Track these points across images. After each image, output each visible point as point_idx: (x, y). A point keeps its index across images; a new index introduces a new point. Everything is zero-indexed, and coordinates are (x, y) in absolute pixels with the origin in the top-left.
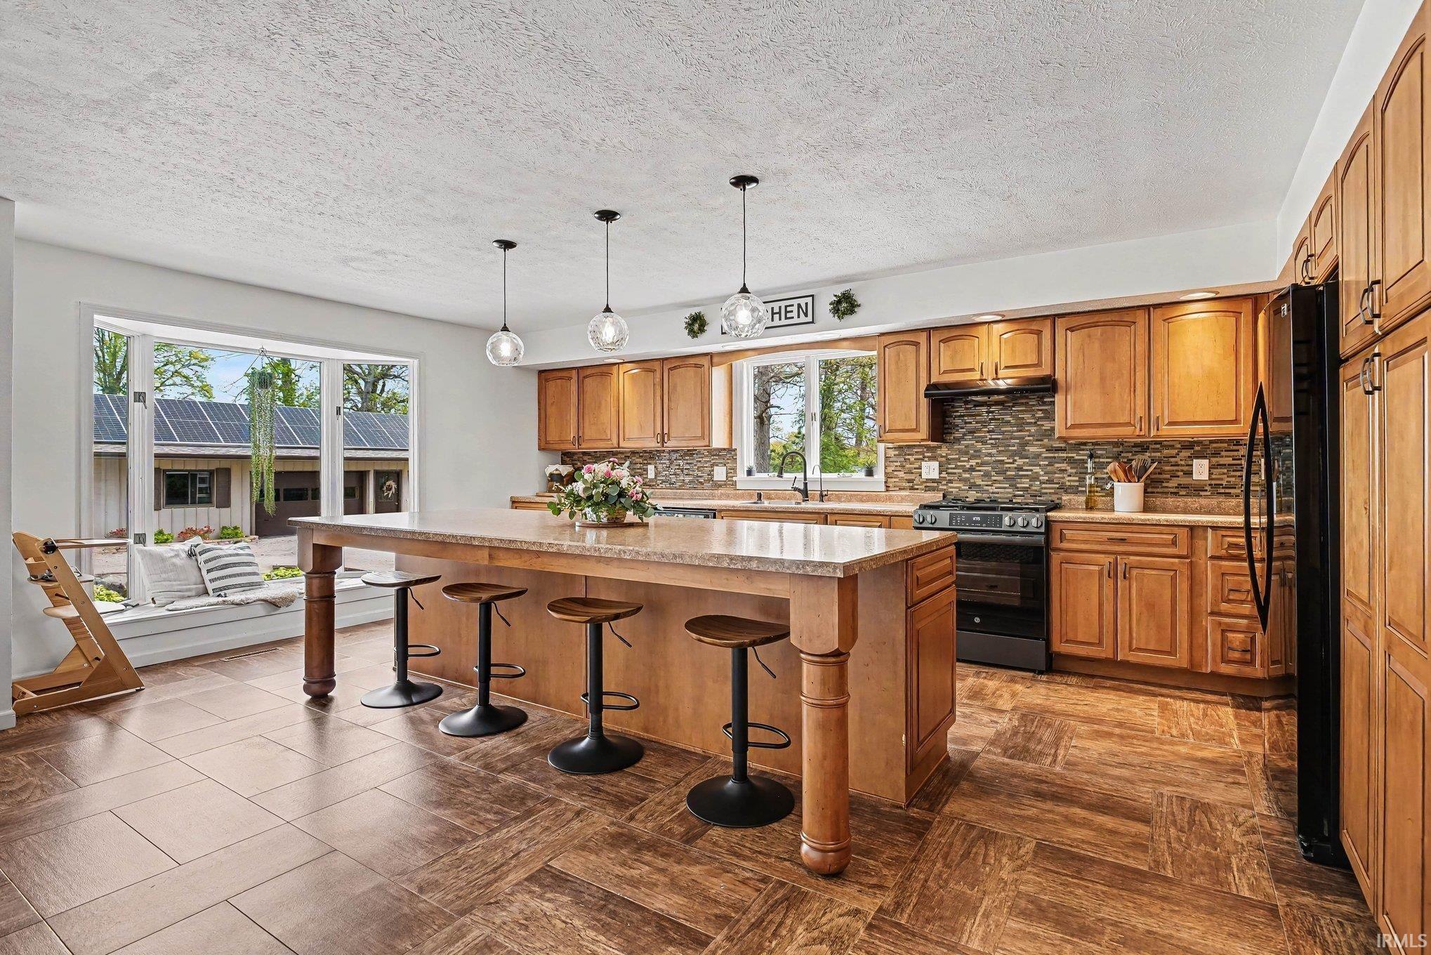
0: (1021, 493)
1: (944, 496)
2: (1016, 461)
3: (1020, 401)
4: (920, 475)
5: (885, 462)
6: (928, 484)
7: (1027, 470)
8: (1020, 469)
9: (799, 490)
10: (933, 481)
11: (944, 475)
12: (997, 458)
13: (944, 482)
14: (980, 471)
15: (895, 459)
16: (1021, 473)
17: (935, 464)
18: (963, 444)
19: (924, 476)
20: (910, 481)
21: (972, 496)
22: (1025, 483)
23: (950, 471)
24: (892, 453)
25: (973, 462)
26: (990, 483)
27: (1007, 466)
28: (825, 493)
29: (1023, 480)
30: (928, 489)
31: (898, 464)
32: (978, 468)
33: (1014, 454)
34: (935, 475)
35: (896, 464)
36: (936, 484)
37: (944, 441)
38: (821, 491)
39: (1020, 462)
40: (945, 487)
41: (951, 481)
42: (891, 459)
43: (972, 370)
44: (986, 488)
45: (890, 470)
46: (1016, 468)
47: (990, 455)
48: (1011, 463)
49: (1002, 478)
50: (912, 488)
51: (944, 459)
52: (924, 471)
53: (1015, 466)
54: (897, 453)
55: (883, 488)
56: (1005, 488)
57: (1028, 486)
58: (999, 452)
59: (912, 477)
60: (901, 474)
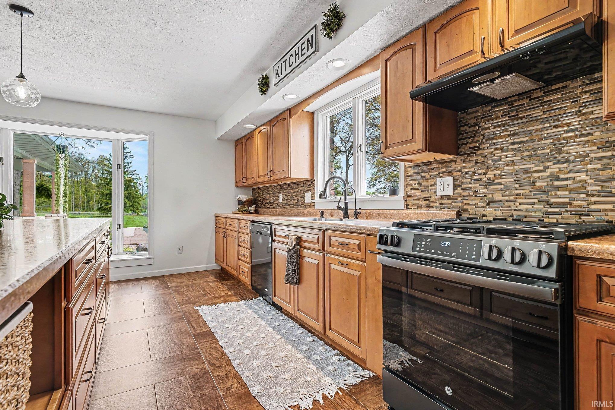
0: (557, 210)
1: (458, 214)
2: (548, 167)
3: (554, 87)
4: (435, 192)
5: (406, 180)
6: (443, 202)
7: (566, 179)
8: (554, 178)
9: (342, 209)
10: (448, 198)
11: (459, 191)
12: (521, 167)
13: (460, 199)
14: (500, 184)
15: (413, 178)
16: (556, 183)
17: (450, 180)
18: (479, 155)
19: (439, 193)
20: (427, 198)
21: (491, 213)
22: (563, 196)
23: (465, 186)
24: (410, 172)
25: (491, 174)
26: (512, 198)
27: (536, 175)
28: (358, 211)
29: (559, 193)
30: (442, 207)
31: (416, 182)
32: (497, 181)
33: (544, 159)
34: (449, 192)
35: (414, 182)
36: (450, 202)
37: (458, 154)
38: (356, 210)
39: (554, 169)
40: (460, 204)
41: (465, 198)
42: (410, 178)
43: (471, 52)
44: (507, 204)
45: (409, 188)
46: (548, 177)
47: (513, 163)
48: (541, 171)
49: (527, 191)
50: (428, 207)
51: (459, 173)
52: (439, 187)
53: (547, 174)
54: (415, 171)
55: (403, 206)
56: (534, 204)
57: (567, 200)
58: (525, 159)
59: (427, 194)
60: (418, 192)
